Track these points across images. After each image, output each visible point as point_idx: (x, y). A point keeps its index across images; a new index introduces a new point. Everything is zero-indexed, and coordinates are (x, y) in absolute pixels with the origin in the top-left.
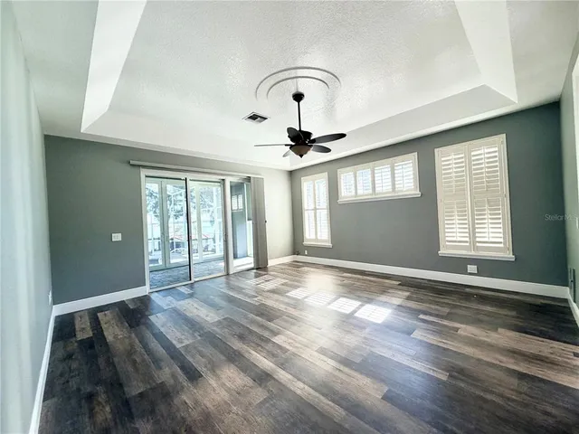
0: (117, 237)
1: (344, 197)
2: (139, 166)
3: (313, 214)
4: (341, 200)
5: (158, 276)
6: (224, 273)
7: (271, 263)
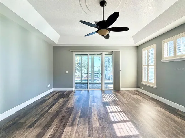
0: (67, 72)
1: (166, 58)
2: (73, 51)
3: (147, 68)
4: (163, 60)
5: (79, 85)
6: (101, 89)
7: (122, 89)
